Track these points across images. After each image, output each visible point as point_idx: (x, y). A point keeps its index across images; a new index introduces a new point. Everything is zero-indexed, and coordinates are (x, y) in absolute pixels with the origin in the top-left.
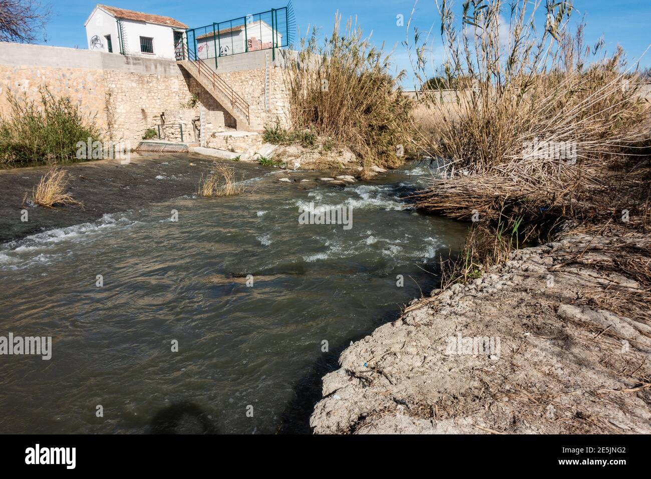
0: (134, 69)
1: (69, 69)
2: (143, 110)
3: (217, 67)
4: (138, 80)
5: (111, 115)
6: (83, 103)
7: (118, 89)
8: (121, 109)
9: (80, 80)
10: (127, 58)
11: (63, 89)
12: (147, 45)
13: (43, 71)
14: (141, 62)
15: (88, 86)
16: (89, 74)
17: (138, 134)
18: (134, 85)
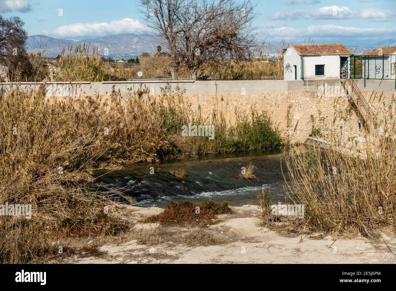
0: (309, 88)
1: (268, 93)
2: (312, 116)
3: (365, 86)
4: (311, 95)
5: (290, 121)
6: (274, 113)
7: (296, 103)
8: (297, 116)
9: (274, 100)
10: (305, 81)
11: (264, 105)
12: (320, 70)
13: (254, 95)
14: (314, 83)
15: (278, 103)
16: (279, 95)
17: (306, 133)
18: (308, 99)
